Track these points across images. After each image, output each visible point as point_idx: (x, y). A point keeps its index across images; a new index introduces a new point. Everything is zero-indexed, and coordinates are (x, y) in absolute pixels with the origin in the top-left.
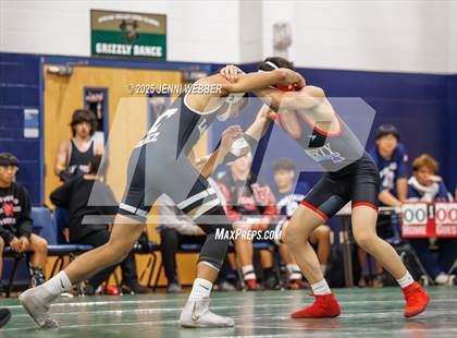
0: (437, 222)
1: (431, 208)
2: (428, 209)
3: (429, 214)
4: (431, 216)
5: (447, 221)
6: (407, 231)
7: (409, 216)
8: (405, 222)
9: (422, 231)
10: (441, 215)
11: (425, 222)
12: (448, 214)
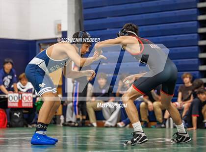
0: (23, 101)
1: (20, 95)
3: (19, 98)
5: (27, 101)
6: (10, 105)
7: (11, 98)
8: (9, 101)
9: (16, 105)
10: (24, 98)
11: (18, 101)
12: (27, 98)
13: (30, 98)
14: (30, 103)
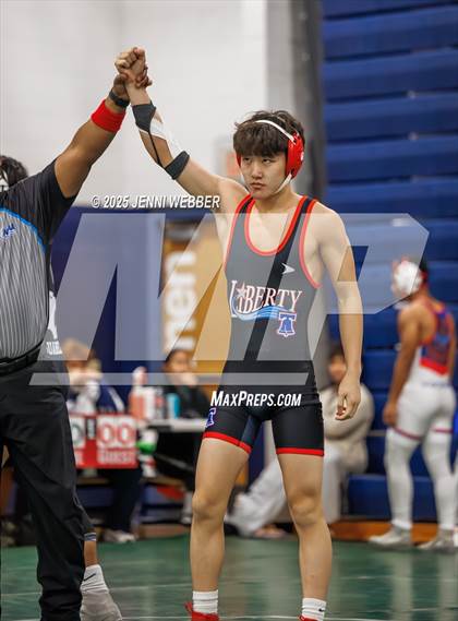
0: (100, 444)
1: (91, 424)
2: (86, 424)
3: (87, 431)
4: (91, 436)
5: (116, 444)
10: (106, 434)
11: (82, 444)
12: (116, 433)
13: (125, 434)
14: (127, 450)
